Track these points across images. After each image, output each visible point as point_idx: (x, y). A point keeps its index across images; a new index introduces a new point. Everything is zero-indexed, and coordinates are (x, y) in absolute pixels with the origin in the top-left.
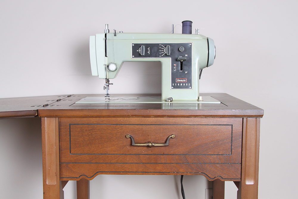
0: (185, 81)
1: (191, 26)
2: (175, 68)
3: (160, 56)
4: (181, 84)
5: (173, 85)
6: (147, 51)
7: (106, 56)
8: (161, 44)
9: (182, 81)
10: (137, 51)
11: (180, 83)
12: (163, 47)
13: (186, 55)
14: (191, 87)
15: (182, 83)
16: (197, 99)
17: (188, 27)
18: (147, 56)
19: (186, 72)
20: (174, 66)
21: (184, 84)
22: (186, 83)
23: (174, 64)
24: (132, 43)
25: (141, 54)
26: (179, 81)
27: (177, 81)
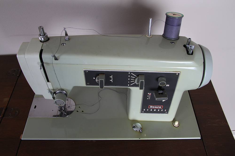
1: (179, 25)
2: (150, 97)
3: (129, 85)
4: (155, 110)
5: (144, 110)
7: (48, 81)
8: (131, 72)
10: (94, 78)
11: (153, 109)
12: (134, 76)
13: (167, 85)
14: (167, 112)
17: (175, 28)
20: (148, 95)
21: (159, 110)
22: (162, 109)
23: (148, 93)
24: (84, 70)
25: (99, 84)
26: (152, 108)
27: (149, 107)
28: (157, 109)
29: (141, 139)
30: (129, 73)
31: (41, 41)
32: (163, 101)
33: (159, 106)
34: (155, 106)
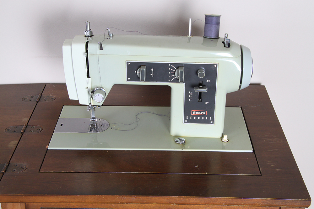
0: (204, 113)
1: (218, 24)
2: (191, 97)
3: (169, 81)
4: (199, 118)
5: (187, 118)
6: (149, 72)
7: (88, 77)
8: (171, 64)
9: (199, 113)
10: (135, 72)
11: (197, 116)
12: (174, 69)
13: (207, 80)
14: (212, 122)
15: (199, 116)
16: (220, 136)
17: (214, 26)
18: (149, 79)
19: (206, 103)
20: (190, 94)
21: (203, 118)
22: (206, 116)
23: (190, 92)
24: (126, 61)
25: (140, 78)
26: (196, 114)
27: (193, 114)
28: (201, 116)
29: (184, 150)
30: (169, 65)
31: (86, 36)
32: (206, 104)
33: (203, 112)
34: (198, 112)
